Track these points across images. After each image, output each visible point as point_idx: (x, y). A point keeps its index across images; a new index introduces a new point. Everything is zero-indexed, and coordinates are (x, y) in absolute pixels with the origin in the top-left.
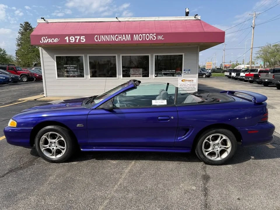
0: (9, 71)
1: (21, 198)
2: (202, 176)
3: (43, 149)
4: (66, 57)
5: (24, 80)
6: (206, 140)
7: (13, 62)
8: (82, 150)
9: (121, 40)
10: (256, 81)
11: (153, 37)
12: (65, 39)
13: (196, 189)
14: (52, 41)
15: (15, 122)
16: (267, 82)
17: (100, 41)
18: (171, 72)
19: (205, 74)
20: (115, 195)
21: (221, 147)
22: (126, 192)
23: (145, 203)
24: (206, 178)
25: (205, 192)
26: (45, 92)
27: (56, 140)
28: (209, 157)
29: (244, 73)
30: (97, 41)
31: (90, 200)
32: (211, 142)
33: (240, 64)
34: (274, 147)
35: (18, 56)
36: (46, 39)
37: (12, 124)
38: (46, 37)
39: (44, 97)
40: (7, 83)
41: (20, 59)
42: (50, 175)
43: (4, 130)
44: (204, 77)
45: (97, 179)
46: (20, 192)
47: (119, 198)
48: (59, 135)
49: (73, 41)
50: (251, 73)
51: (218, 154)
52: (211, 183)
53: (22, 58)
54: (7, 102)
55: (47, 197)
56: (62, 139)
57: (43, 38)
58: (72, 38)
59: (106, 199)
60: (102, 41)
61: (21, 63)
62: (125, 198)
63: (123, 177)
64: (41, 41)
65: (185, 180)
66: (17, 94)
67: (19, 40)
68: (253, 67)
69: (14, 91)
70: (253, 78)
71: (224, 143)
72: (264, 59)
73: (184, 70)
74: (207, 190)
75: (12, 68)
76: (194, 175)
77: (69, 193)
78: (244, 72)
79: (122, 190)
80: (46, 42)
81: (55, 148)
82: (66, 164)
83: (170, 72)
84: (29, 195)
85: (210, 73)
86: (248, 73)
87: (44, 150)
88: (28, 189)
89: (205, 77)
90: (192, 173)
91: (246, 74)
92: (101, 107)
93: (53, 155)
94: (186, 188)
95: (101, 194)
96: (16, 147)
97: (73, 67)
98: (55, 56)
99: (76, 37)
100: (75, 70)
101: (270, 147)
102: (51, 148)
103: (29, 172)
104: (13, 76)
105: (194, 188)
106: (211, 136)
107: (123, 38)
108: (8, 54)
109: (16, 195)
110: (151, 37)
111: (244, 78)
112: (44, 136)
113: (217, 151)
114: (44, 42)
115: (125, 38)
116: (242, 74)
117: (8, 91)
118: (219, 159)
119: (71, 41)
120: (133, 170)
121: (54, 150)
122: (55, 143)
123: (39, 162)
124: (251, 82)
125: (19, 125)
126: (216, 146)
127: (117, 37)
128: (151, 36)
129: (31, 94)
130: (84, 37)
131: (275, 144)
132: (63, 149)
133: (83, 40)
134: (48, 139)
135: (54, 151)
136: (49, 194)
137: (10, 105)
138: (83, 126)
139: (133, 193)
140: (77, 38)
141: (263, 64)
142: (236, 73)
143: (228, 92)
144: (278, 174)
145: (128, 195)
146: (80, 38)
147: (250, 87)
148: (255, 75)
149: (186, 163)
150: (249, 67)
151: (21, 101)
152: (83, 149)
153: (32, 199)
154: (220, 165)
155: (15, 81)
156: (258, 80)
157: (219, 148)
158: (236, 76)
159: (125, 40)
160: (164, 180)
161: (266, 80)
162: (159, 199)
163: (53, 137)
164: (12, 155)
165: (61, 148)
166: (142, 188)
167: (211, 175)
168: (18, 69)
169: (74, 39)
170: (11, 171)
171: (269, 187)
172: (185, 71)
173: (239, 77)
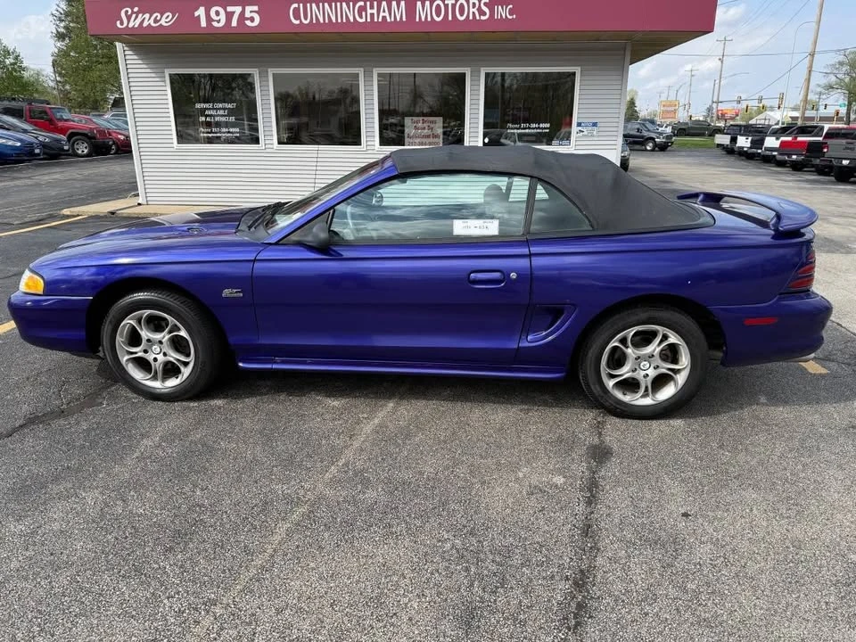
0: (31, 123)
1: (57, 494)
2: (587, 449)
3: (126, 357)
4: (211, 76)
5: (80, 152)
6: (614, 343)
7: (45, 91)
8: (241, 364)
9: (376, 20)
10: (813, 166)
11: (480, 10)
12: (196, 14)
13: (565, 483)
14: (156, 21)
15: (39, 278)
16: (846, 167)
17: (306, 22)
18: (536, 128)
19: (653, 139)
20: (328, 492)
21: (658, 367)
22: (360, 487)
23: (409, 515)
24: (600, 454)
25: (591, 491)
26: (141, 190)
27: (164, 336)
28: (619, 395)
29: (777, 139)
30: (297, 22)
31: (255, 506)
32: (630, 351)
33: (772, 108)
34: (824, 371)
35: (60, 74)
36: (134, 16)
37: (30, 284)
38: (136, 9)
39: (139, 204)
40: (29, 161)
41: (66, 82)
42: (143, 436)
43: (9, 301)
44: (648, 148)
45: (281, 447)
46: (56, 479)
47: (338, 503)
48: (172, 321)
49: (221, 24)
50: (799, 139)
51: (647, 387)
52: (611, 470)
53: (72, 78)
54: (27, 220)
55: (132, 493)
56: (183, 333)
57: (127, 12)
58: (217, 13)
59: (299, 502)
60: (314, 21)
61: (71, 96)
62: (355, 503)
63: (356, 444)
64: (118, 23)
65: (536, 458)
66: (57, 195)
67: (61, 21)
68: (812, 119)
69: (49, 184)
70: (802, 155)
71: (669, 354)
72: (850, 93)
73: (579, 124)
74: (597, 487)
75: (41, 112)
76: (565, 445)
77: (195, 486)
78: (777, 133)
79: (350, 480)
80: (136, 26)
81: (161, 358)
82: (192, 404)
83: (533, 129)
84: (82, 486)
85: (669, 137)
86: (789, 139)
87: (127, 360)
88: (78, 470)
89: (653, 150)
90: (560, 440)
91: (782, 142)
92: (294, 238)
93: (155, 378)
94: (534, 480)
95: (288, 489)
96: (49, 351)
97: (224, 109)
98: (167, 72)
99: (230, 9)
100: (232, 119)
101: (810, 371)
102: (150, 357)
103: (84, 426)
104: (44, 137)
105: (559, 480)
106: (631, 332)
107: (382, 14)
108: (32, 66)
109: (44, 486)
110: (471, 10)
111: (775, 153)
112: (131, 319)
113: (644, 377)
114: (130, 26)
115: (387, 14)
116: (771, 142)
117: (29, 183)
118: (648, 401)
119: (215, 24)
120: (387, 427)
121: (157, 364)
122: (161, 342)
123: (114, 398)
124: (797, 167)
125: (51, 287)
126: (643, 363)
127: (362, 9)
128: (473, 8)
129: (100, 196)
130: (256, 8)
131: (830, 360)
132: (186, 364)
133: (252, 19)
134: (141, 329)
135: (158, 366)
136: (138, 485)
137: (35, 228)
138: (241, 295)
139: (380, 489)
140: (234, 12)
141: (843, 111)
142: (750, 138)
143: (701, 197)
144: (818, 449)
145: (364, 493)
146: (243, 13)
147: (791, 184)
148: (811, 144)
149: (548, 409)
150: (798, 118)
151: (68, 217)
152: (243, 362)
153: (91, 498)
154: (649, 419)
155: (53, 155)
156: (817, 161)
157: (652, 367)
158: (751, 148)
159: (389, 20)
160: (472, 455)
161: (845, 162)
162: (452, 506)
163: (156, 324)
164: (38, 375)
165: (178, 360)
166: (407, 475)
167: (615, 447)
168: (58, 115)
169: (223, 17)
170: (32, 421)
171: (784, 484)
172: (580, 128)
173: (759, 151)
